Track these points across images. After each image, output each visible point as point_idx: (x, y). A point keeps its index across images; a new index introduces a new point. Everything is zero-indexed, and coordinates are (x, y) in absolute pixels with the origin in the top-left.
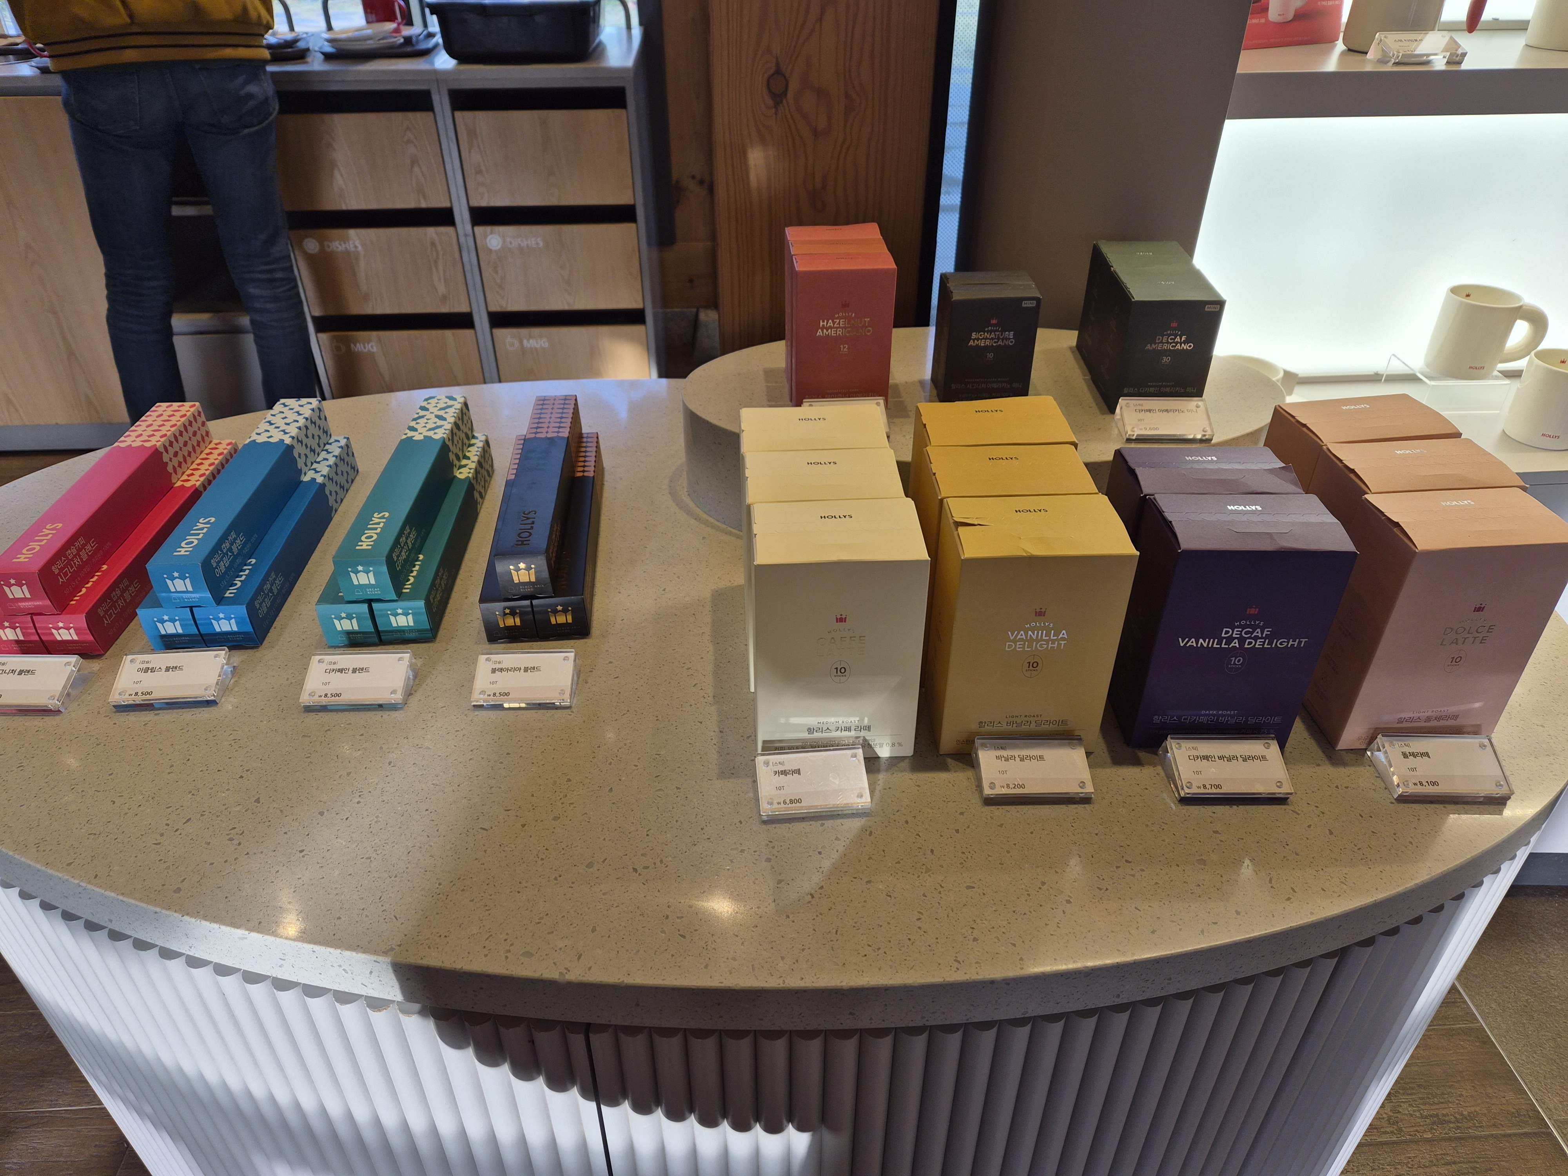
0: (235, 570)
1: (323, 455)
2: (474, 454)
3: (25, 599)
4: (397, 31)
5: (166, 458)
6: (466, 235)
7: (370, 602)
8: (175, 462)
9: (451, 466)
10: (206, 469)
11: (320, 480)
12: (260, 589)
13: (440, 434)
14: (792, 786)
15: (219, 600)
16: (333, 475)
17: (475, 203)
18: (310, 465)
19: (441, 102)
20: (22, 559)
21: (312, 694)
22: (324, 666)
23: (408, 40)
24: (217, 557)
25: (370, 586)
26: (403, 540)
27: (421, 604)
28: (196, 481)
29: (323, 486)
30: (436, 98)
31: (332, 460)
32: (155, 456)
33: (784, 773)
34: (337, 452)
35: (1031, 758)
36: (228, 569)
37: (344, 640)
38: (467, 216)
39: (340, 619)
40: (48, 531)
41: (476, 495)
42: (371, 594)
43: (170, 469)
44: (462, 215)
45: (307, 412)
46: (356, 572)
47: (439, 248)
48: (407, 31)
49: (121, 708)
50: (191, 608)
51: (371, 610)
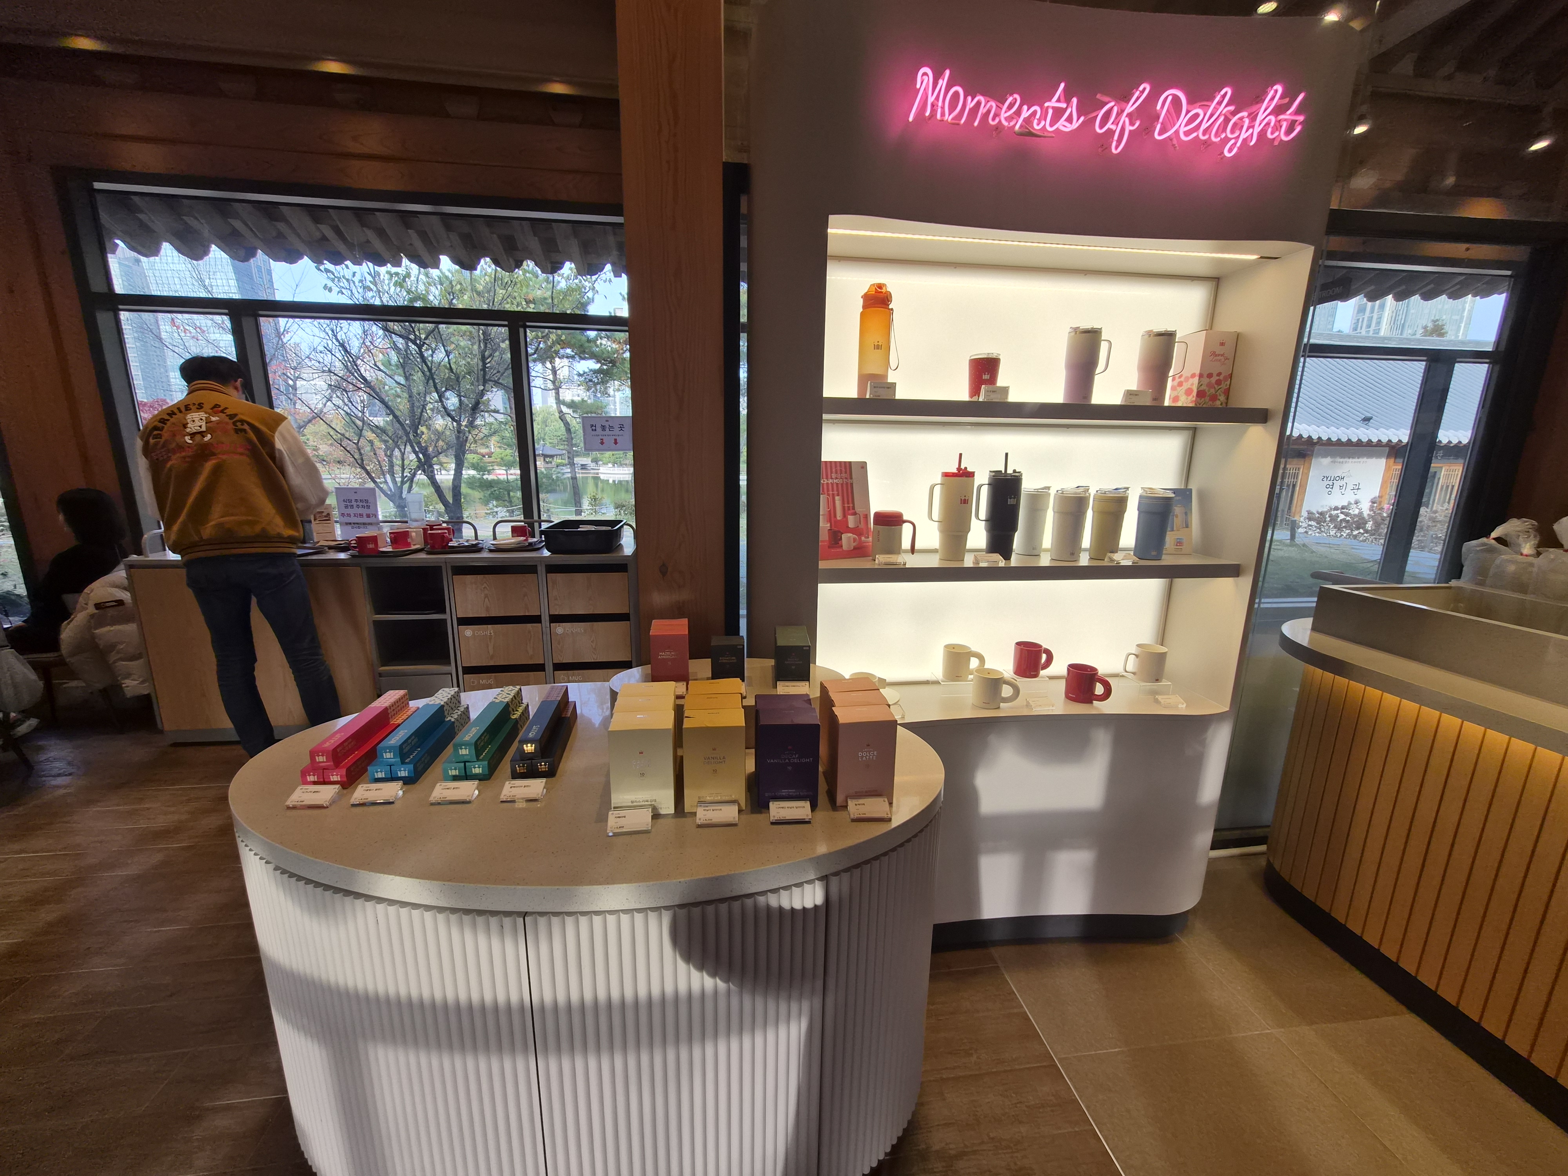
0: (411, 752)
1: (456, 711)
2: (521, 709)
3: (323, 762)
4: (526, 540)
5: (389, 711)
6: (546, 627)
7: (465, 762)
8: (393, 713)
9: (509, 713)
10: (405, 717)
11: (453, 720)
12: (420, 759)
13: (507, 700)
14: (622, 822)
15: (403, 763)
16: (459, 719)
17: (551, 613)
18: (450, 714)
19: (541, 570)
20: (326, 745)
21: (435, 797)
22: (442, 787)
23: (531, 544)
24: (405, 745)
25: (466, 755)
26: (483, 737)
27: (486, 763)
28: (399, 721)
29: (454, 722)
30: (539, 568)
31: (459, 713)
32: (386, 709)
33: (619, 817)
34: (462, 710)
35: (716, 810)
36: (409, 751)
37: (452, 778)
38: (547, 618)
39: (451, 770)
40: (338, 736)
41: (519, 726)
42: (466, 758)
43: (390, 716)
44: (545, 618)
45: (452, 693)
46: (462, 749)
47: (532, 633)
48: (531, 540)
49: (353, 805)
50: (390, 766)
51: (465, 765)
